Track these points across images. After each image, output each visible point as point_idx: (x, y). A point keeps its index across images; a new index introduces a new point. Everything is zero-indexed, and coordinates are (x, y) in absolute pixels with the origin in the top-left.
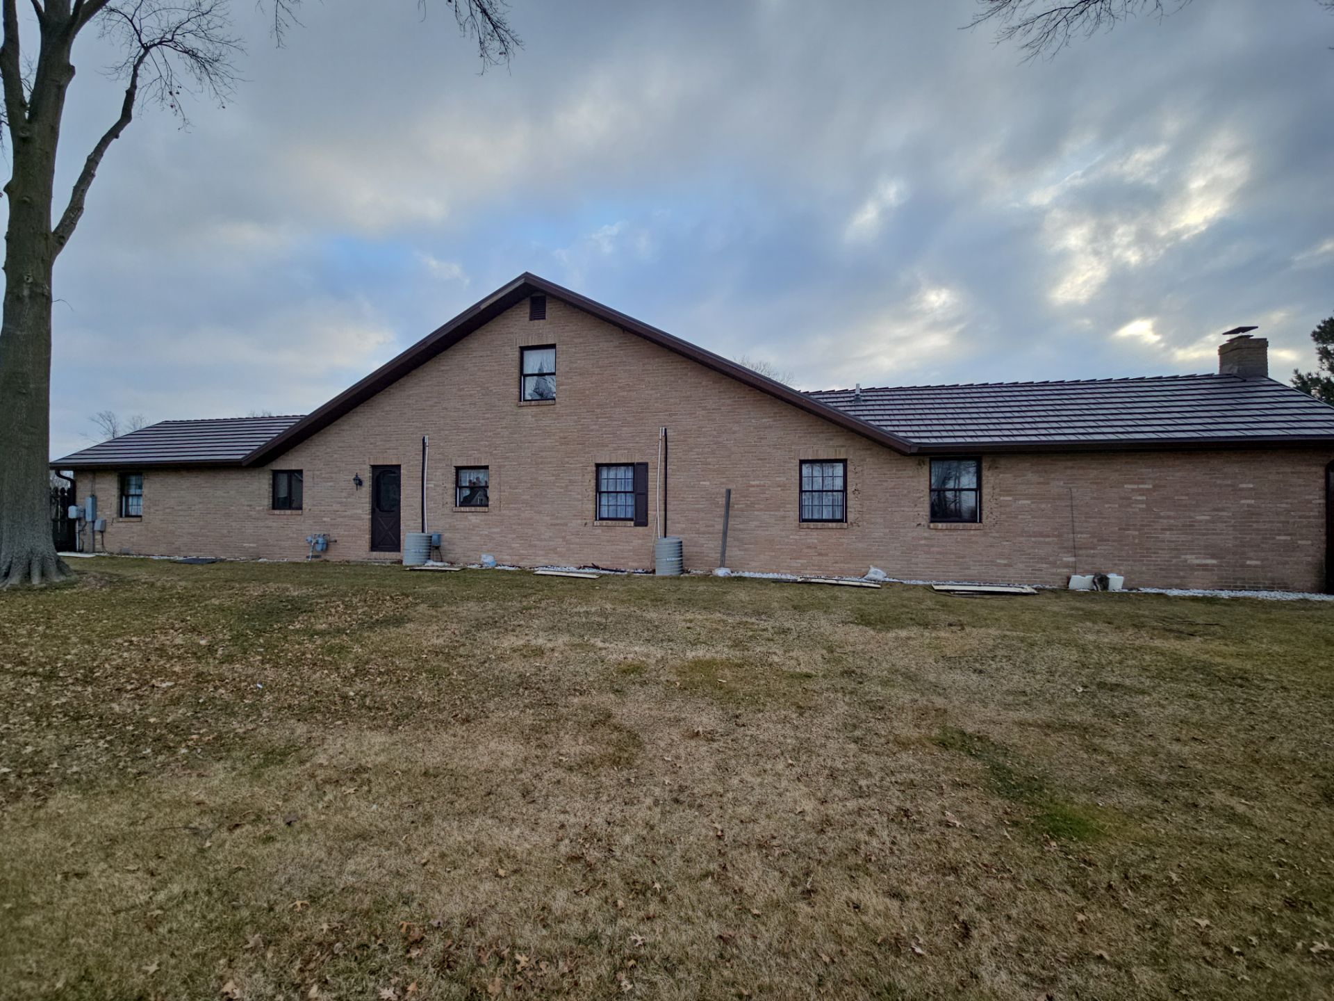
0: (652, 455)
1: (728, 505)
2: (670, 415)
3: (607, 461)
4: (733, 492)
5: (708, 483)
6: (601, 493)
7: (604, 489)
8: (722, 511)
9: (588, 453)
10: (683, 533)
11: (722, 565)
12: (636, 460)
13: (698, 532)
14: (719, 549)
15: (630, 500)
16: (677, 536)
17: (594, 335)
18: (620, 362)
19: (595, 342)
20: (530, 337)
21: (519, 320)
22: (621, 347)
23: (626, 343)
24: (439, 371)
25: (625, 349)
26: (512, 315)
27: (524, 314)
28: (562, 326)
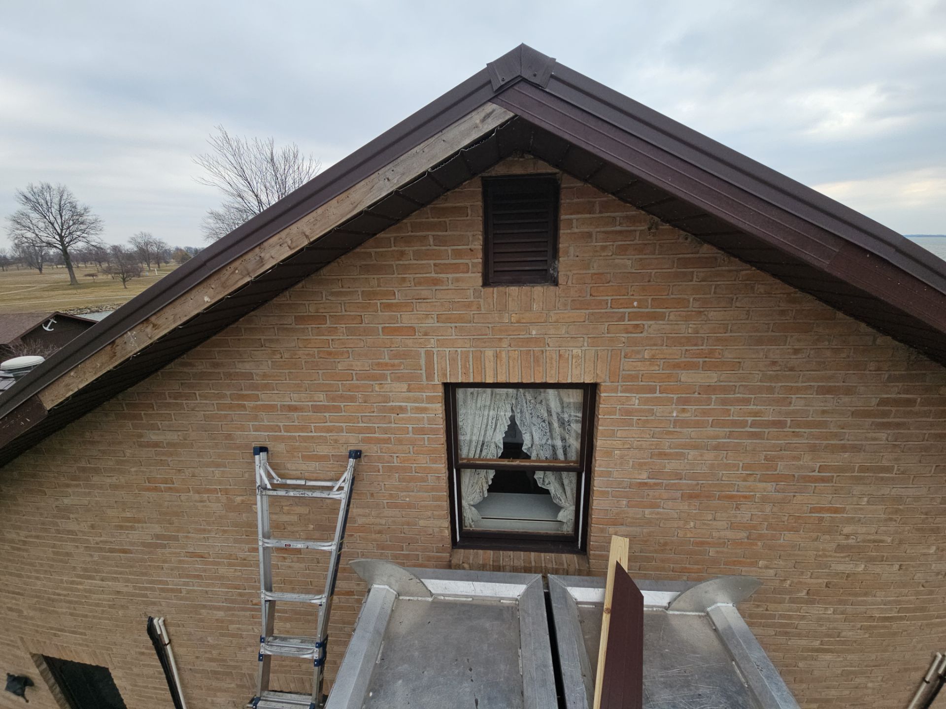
17: (774, 363)
18: (862, 469)
19: (770, 390)
20: (489, 353)
21: (436, 282)
22: (885, 414)
23: (910, 402)
24: (141, 445)
25: (898, 425)
26: (402, 254)
27: (458, 254)
28: (634, 316)
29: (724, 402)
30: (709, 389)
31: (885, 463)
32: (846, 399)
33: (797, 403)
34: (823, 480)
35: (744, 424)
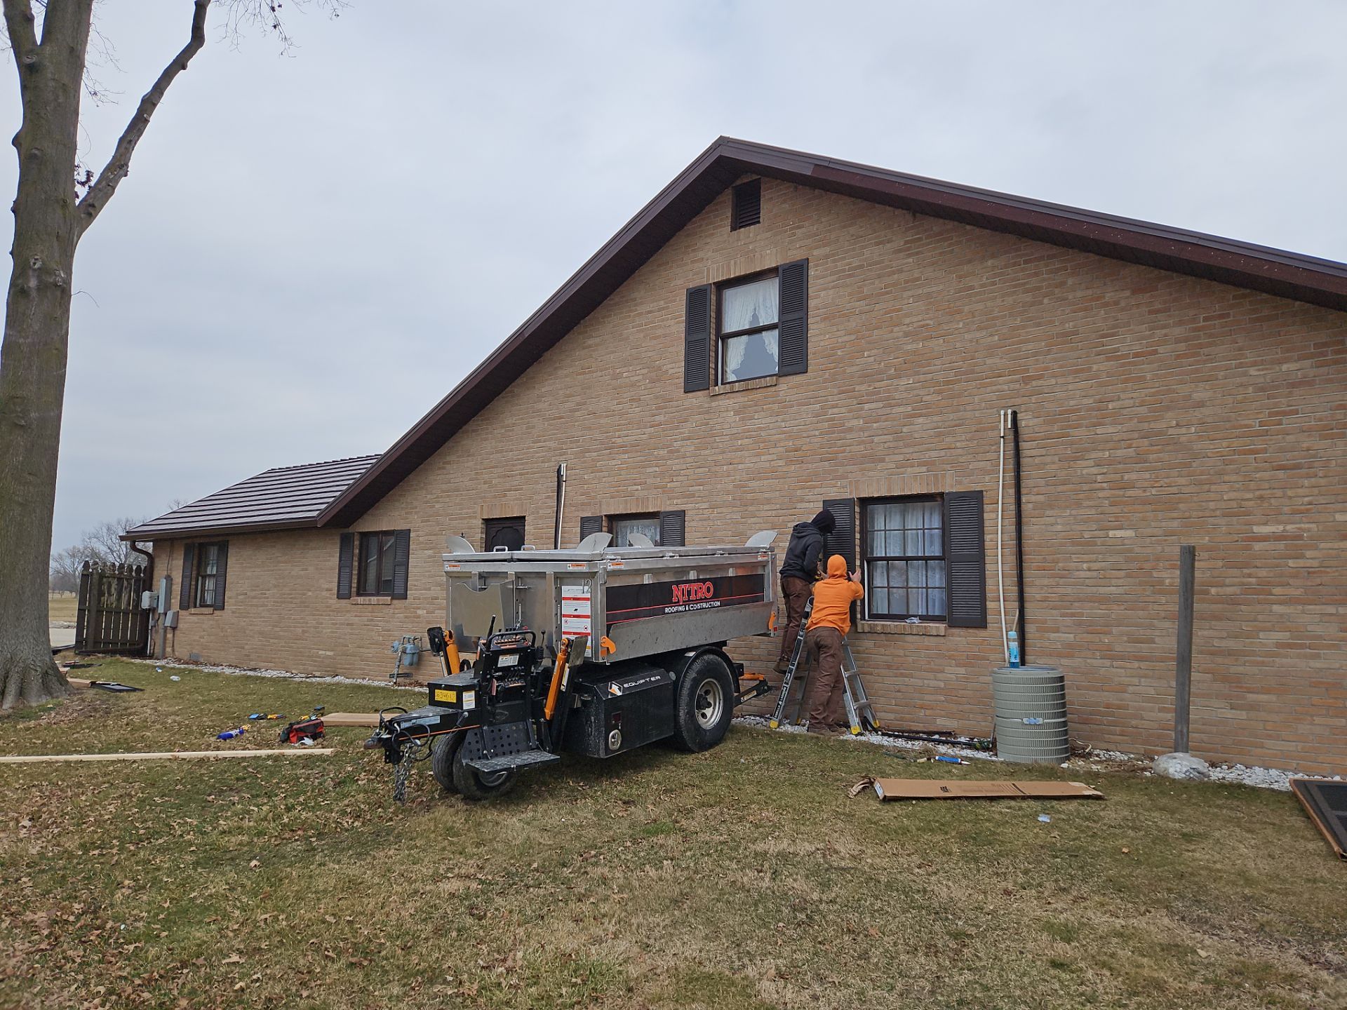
0: (985, 472)
1: (1188, 589)
2: (1027, 380)
3: (884, 493)
4: (1201, 555)
5: (1129, 533)
6: (872, 561)
7: (880, 553)
8: (1173, 604)
9: (843, 477)
10: (1070, 656)
11: (1181, 745)
12: (949, 485)
13: (1109, 654)
14: (1170, 700)
15: (937, 578)
16: (1052, 661)
17: (852, 236)
18: (906, 282)
19: (854, 250)
20: (732, 262)
21: (712, 234)
22: (908, 249)
23: (920, 239)
24: (584, 349)
25: (917, 253)
26: (701, 226)
27: (721, 220)
28: (791, 229)
29: (834, 261)
30: (827, 257)
31: (916, 275)
32: (888, 245)
33: (867, 252)
34: (887, 293)
35: (844, 271)
